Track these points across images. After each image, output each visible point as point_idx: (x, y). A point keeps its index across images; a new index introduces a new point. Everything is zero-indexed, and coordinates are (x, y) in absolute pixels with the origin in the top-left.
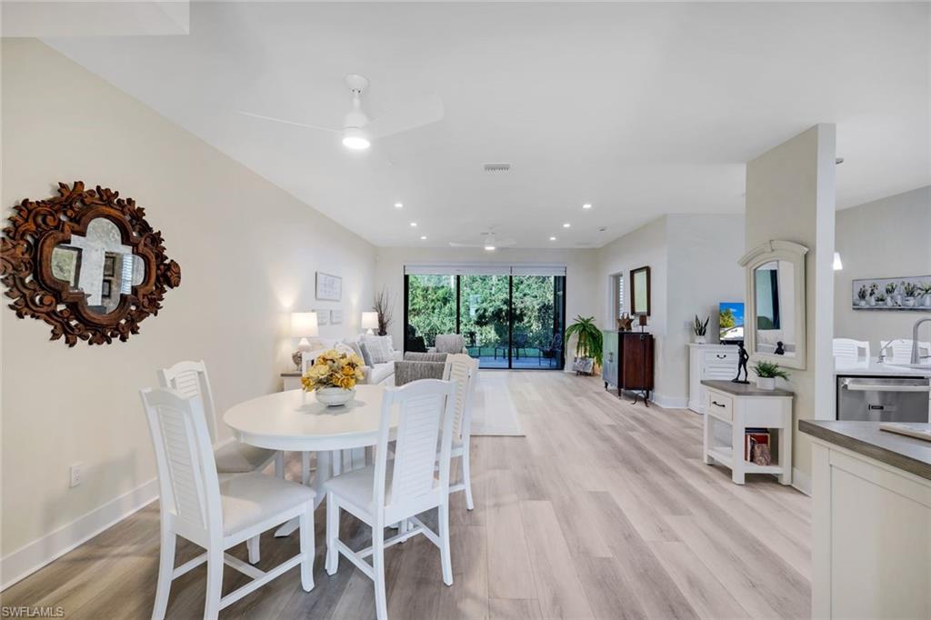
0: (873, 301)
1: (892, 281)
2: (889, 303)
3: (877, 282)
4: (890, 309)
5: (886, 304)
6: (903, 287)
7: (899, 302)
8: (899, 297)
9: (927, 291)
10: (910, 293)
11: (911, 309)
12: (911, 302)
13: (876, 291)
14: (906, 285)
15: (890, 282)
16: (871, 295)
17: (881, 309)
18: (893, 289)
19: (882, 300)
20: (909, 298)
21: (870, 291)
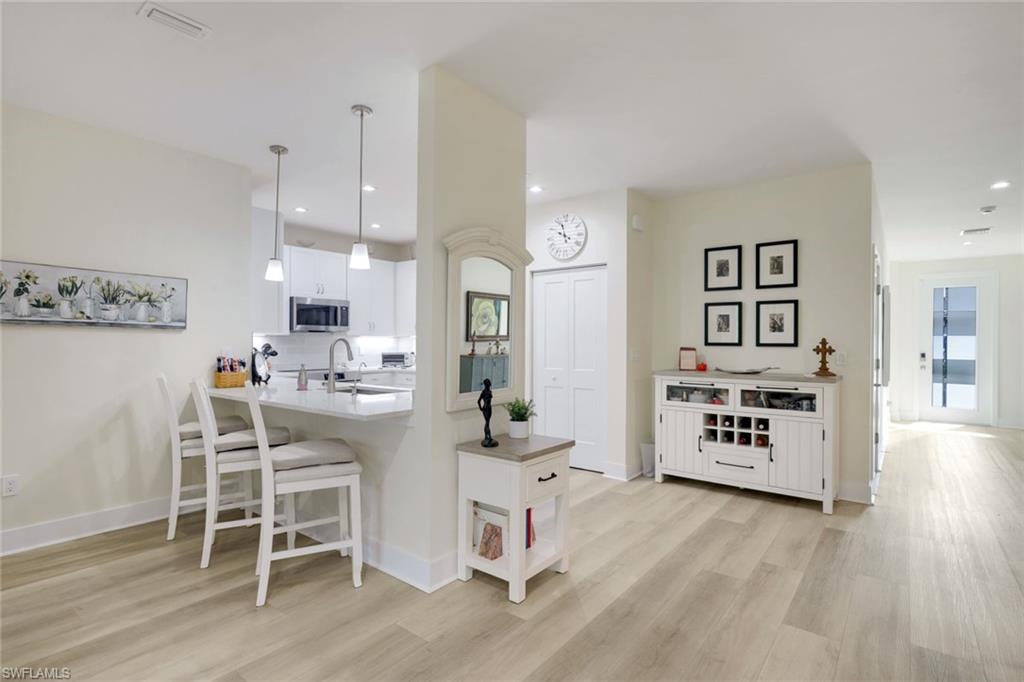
0: (23, 305)
1: (74, 273)
2: (65, 309)
3: (36, 272)
4: (67, 324)
5: (58, 314)
6: (96, 288)
7: (88, 312)
8: (89, 302)
9: (140, 297)
10: (111, 298)
11: (112, 325)
12: (112, 313)
13: (31, 287)
14: (104, 284)
15: (68, 274)
16: (18, 293)
17: (43, 322)
18: (75, 289)
19: (46, 305)
20: (108, 306)
21: (15, 285)
